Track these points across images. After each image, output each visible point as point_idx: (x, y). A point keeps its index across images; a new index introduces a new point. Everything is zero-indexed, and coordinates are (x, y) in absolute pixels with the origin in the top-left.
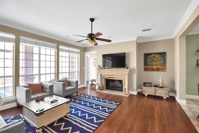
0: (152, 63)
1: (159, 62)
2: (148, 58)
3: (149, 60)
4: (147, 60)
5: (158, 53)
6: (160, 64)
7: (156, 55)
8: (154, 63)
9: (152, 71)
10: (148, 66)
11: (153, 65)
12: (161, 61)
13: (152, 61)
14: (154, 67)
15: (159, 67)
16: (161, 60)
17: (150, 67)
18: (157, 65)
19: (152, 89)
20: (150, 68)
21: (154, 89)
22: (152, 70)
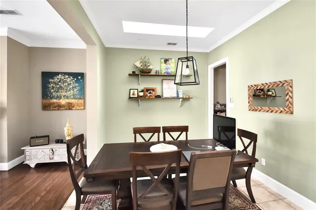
0: (58, 94)
1: (72, 92)
2: (49, 83)
3: (53, 88)
4: (48, 87)
5: (70, 74)
6: (74, 95)
7: (67, 77)
8: (64, 94)
9: (58, 109)
10: (51, 98)
11: (59, 97)
12: (75, 90)
13: (59, 89)
14: (63, 102)
15: (73, 101)
16: (75, 87)
17: (55, 101)
18: (67, 98)
19: (46, 150)
20: (54, 103)
21: (48, 150)
22: (59, 107)
